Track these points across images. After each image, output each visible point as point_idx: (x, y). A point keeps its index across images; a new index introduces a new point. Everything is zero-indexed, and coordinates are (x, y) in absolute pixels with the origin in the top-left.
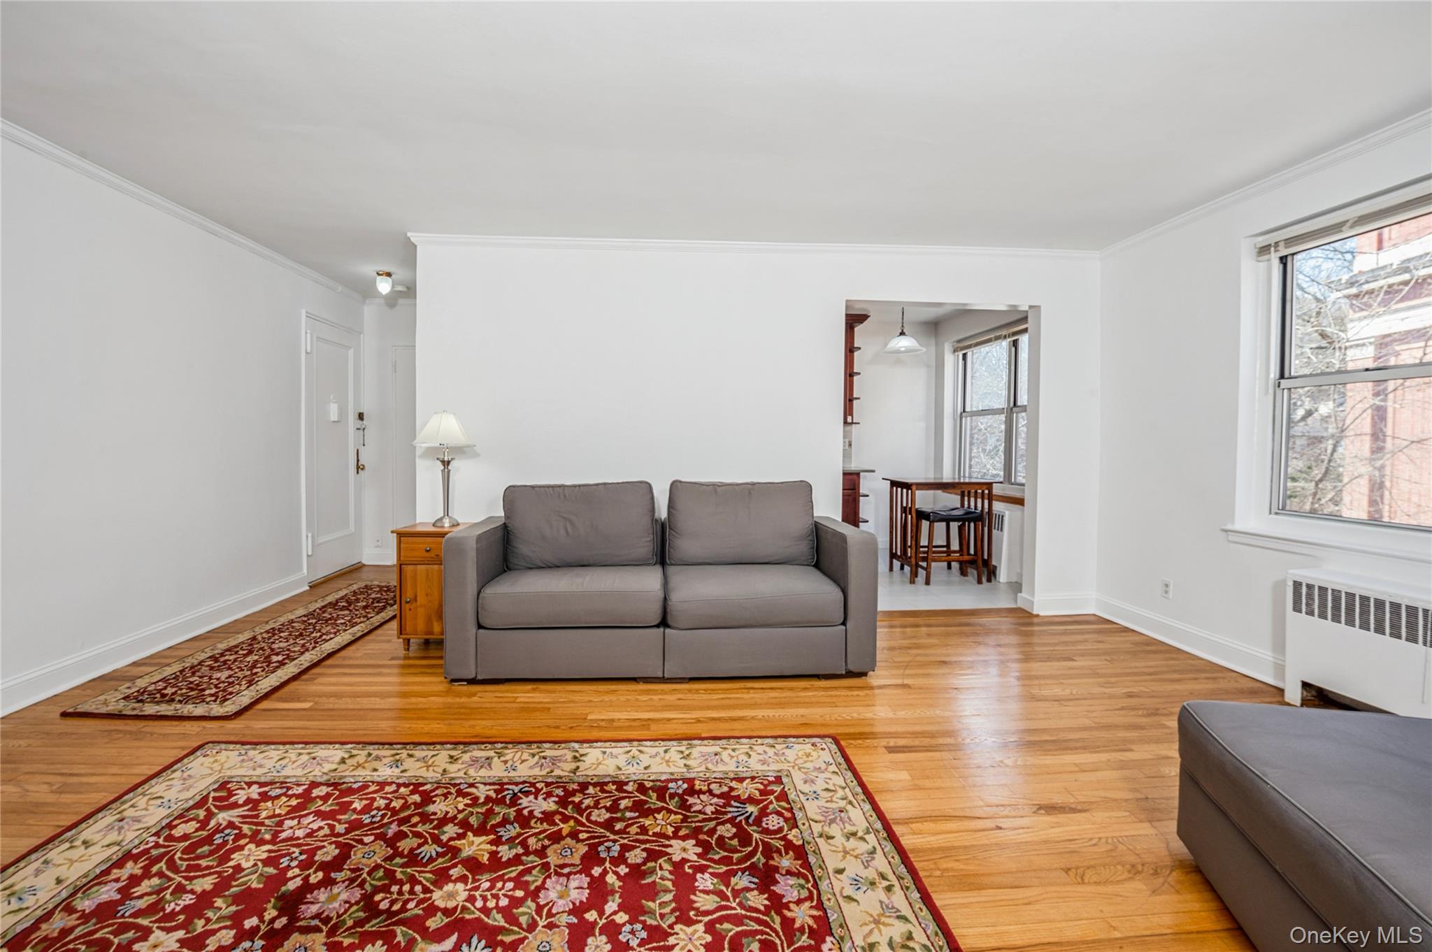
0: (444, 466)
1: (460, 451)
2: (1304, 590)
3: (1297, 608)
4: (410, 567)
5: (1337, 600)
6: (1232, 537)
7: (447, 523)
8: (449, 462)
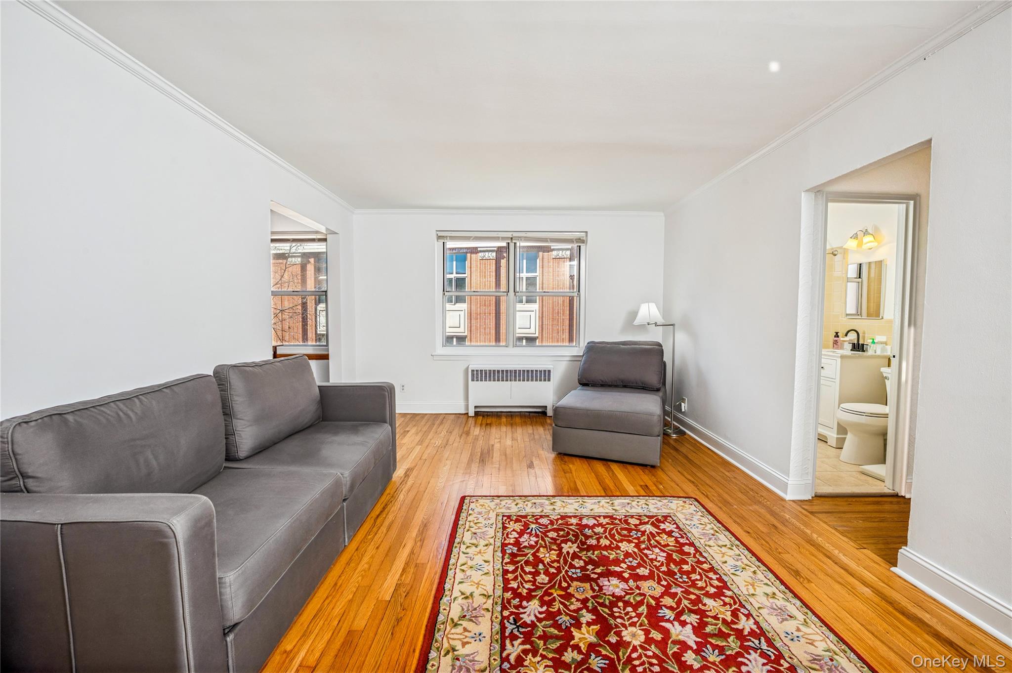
5: (486, 373)
6: (435, 358)
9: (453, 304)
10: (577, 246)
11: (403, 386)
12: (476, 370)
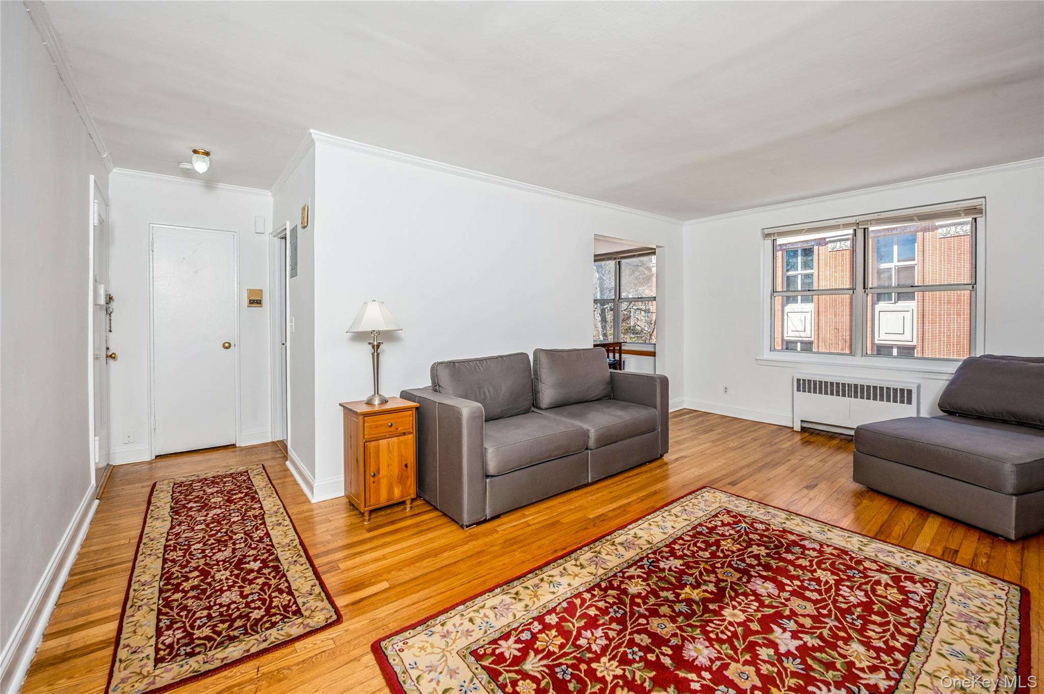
0: (374, 349)
1: (390, 336)
2: (802, 382)
3: (798, 390)
4: (373, 444)
7: (377, 402)
8: (378, 346)
9: (893, 302)
10: (973, 219)
11: (726, 388)
12: (803, 380)
